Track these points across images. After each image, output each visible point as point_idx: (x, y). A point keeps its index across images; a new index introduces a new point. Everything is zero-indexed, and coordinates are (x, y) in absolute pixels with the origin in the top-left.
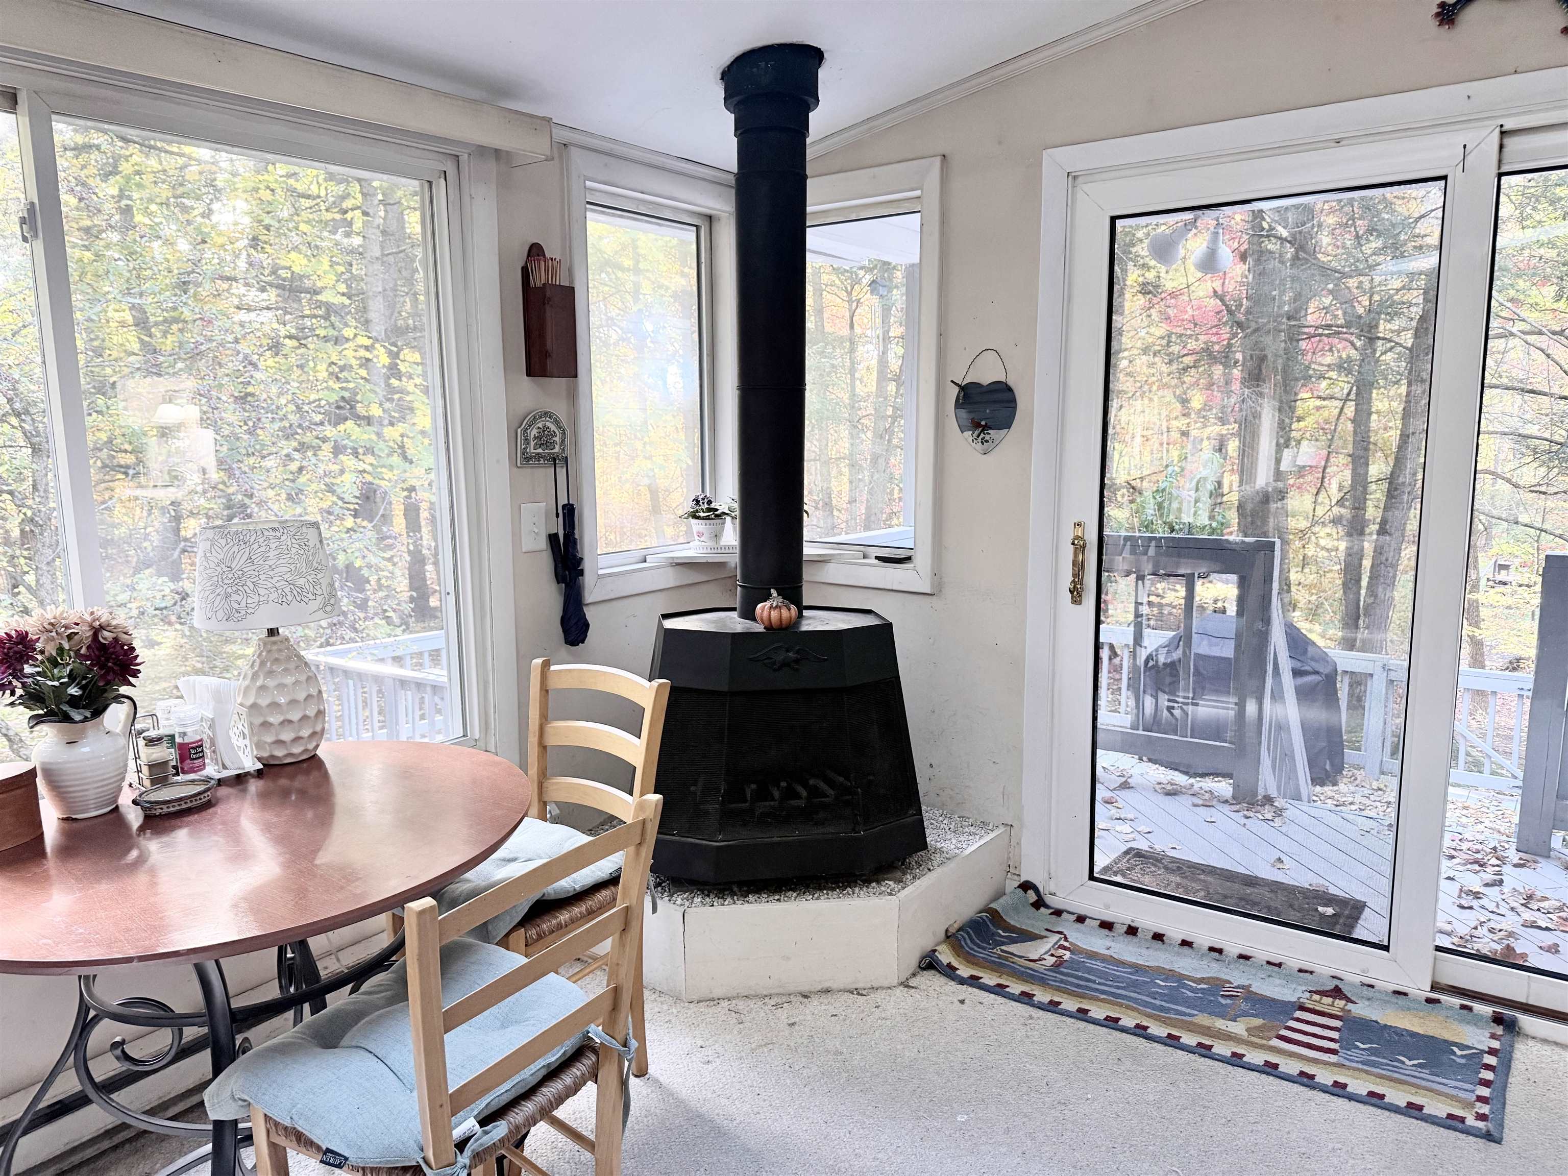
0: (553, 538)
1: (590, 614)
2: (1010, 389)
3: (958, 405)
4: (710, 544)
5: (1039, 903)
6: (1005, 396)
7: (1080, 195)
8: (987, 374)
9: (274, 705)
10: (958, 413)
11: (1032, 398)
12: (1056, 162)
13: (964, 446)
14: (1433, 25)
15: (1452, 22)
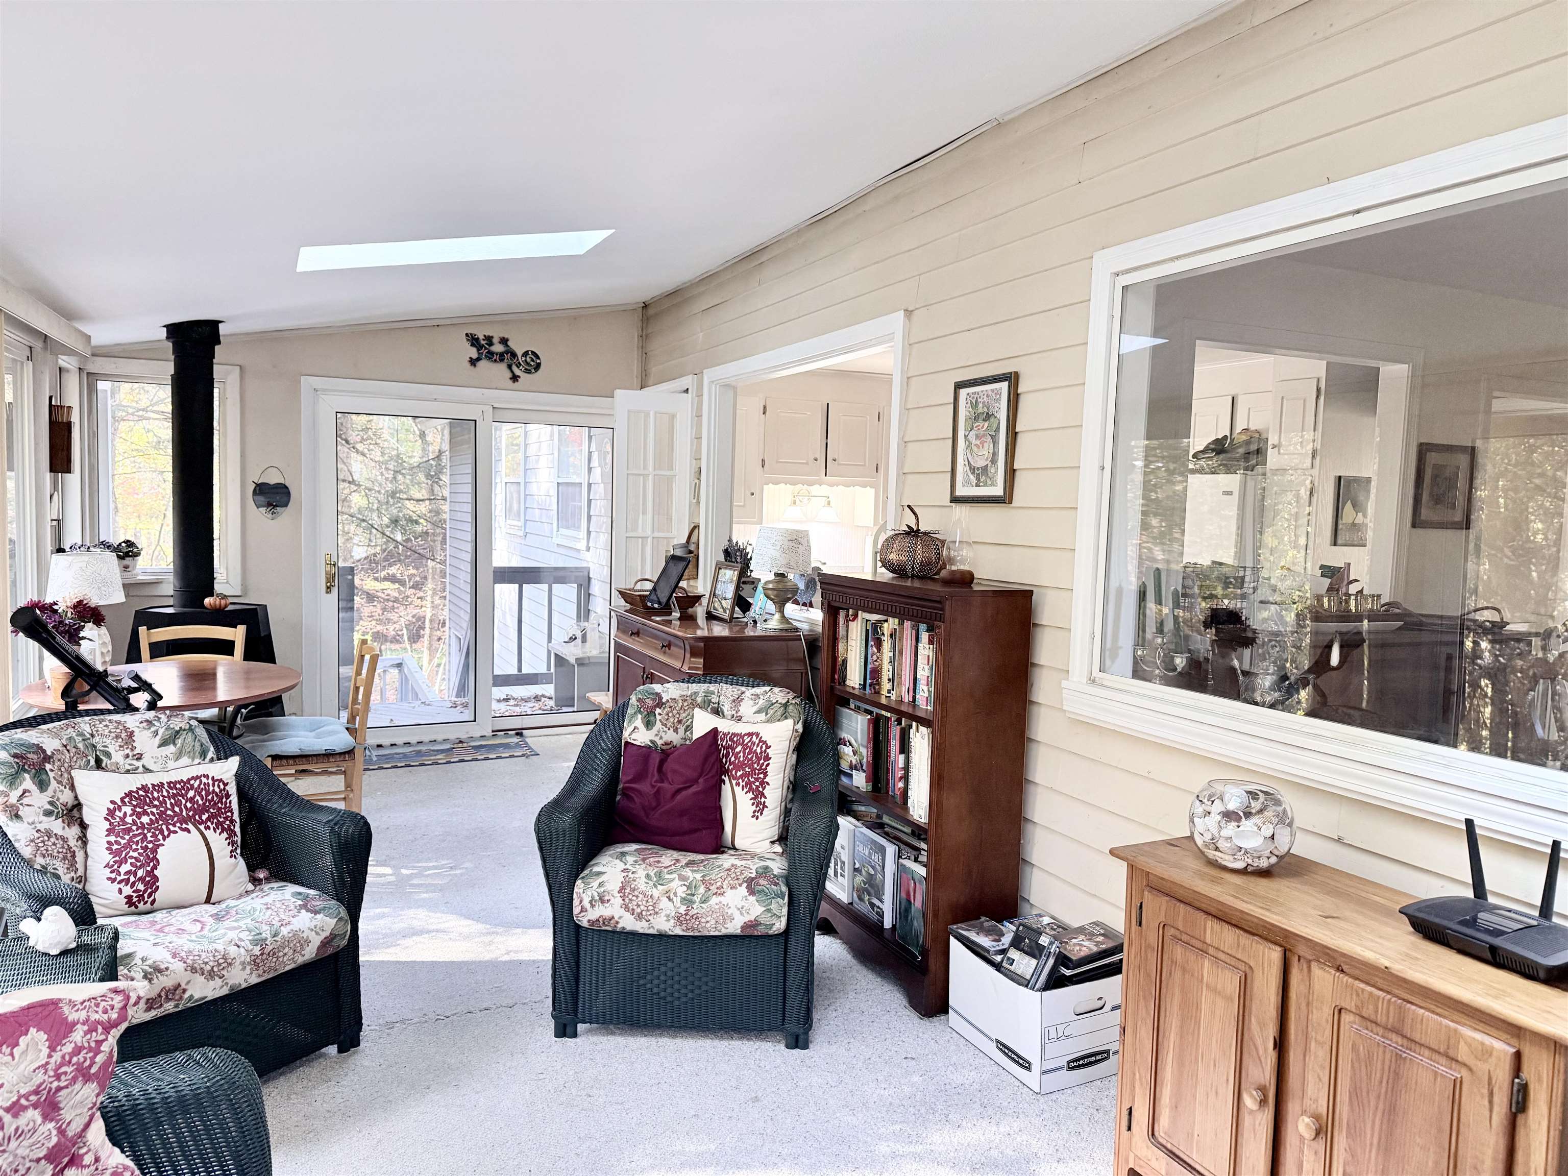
2: (287, 488)
3: (255, 493)
6: (285, 490)
7: (318, 401)
8: (273, 478)
10: (256, 498)
11: (300, 492)
12: (307, 382)
13: (259, 515)
14: (468, 365)
15: (475, 366)
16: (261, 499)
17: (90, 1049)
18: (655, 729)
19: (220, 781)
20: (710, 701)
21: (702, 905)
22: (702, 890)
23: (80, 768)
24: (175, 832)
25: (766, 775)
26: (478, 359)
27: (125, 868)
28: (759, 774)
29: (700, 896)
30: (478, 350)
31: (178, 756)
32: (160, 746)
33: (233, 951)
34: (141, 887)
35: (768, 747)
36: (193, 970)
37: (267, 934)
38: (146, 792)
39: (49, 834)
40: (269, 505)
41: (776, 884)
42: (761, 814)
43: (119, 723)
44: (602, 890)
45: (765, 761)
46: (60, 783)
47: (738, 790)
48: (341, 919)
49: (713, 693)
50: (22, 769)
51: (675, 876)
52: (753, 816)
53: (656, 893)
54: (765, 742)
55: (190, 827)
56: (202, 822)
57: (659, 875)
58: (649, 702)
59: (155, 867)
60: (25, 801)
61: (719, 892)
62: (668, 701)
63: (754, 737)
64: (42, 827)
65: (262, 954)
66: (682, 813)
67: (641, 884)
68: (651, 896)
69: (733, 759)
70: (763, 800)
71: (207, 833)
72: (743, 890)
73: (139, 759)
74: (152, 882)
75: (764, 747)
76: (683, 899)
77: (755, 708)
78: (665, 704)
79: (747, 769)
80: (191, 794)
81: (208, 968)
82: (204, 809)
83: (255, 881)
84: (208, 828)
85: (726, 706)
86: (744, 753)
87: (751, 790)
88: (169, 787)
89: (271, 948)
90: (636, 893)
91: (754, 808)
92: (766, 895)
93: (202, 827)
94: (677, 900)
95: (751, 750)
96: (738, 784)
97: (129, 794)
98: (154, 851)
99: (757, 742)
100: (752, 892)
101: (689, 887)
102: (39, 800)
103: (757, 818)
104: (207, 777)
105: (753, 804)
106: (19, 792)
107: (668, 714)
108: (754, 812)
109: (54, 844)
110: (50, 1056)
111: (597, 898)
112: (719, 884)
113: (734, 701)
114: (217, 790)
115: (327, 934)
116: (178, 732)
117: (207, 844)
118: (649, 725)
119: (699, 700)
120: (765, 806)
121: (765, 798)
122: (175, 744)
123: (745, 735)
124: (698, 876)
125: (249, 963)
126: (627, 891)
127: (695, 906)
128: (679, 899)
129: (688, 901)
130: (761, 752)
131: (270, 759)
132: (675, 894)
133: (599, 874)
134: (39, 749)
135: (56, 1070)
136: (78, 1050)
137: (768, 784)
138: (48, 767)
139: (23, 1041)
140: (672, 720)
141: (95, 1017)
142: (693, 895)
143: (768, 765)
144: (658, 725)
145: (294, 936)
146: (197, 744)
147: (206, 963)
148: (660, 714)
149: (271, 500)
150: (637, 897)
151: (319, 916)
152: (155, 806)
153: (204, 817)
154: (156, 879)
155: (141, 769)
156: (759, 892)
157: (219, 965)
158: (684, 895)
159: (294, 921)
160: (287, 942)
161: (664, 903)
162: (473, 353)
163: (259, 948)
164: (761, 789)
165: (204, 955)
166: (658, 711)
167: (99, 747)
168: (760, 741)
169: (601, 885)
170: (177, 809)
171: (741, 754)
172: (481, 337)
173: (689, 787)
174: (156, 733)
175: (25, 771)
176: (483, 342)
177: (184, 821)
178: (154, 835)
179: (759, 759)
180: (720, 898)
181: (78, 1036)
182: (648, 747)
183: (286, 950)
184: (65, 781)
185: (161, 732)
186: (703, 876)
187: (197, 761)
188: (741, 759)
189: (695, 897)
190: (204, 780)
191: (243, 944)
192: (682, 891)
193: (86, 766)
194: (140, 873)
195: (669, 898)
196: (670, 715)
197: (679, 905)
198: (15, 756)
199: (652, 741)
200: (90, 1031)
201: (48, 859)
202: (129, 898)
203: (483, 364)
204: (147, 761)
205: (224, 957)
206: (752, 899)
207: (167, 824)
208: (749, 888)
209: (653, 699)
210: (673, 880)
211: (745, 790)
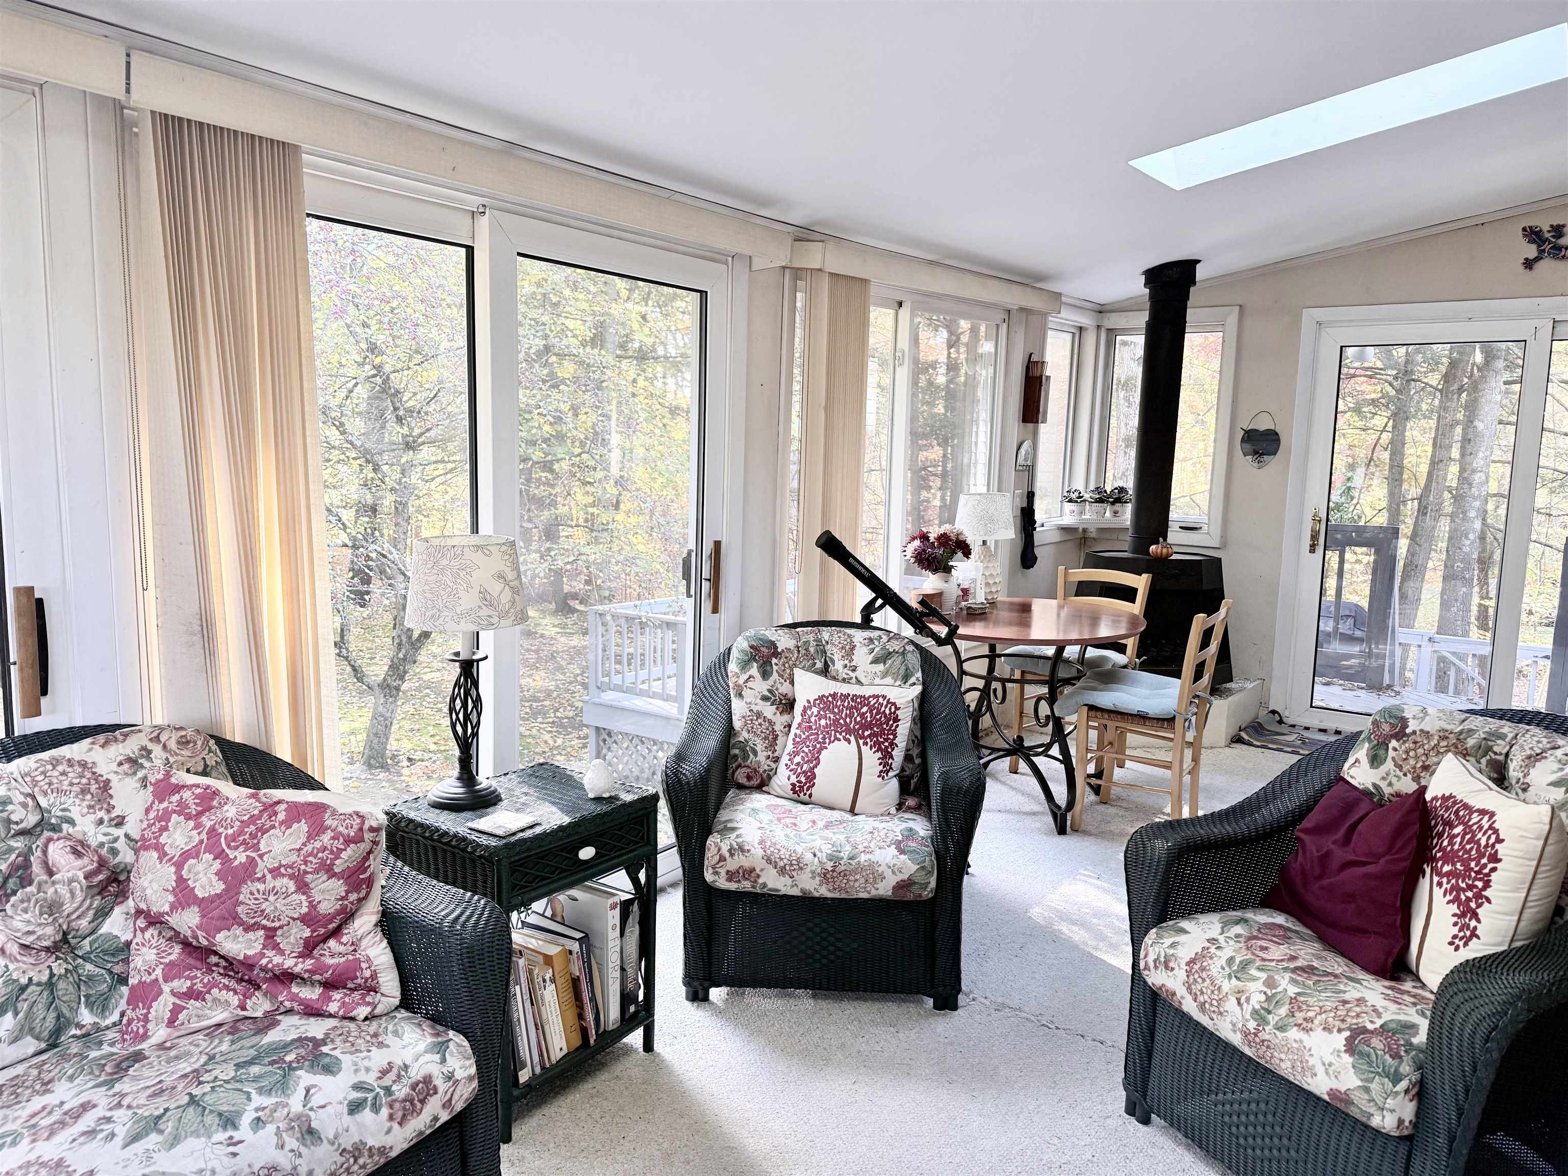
0: (1023, 509)
1: (1037, 551)
2: (1277, 434)
3: (1243, 440)
4: (1078, 517)
5: (1281, 722)
6: (1275, 437)
7: (1323, 333)
8: (1263, 424)
9: (991, 575)
10: (1245, 445)
11: (1291, 440)
12: (1310, 316)
13: (1245, 463)
14: (1521, 269)
15: (1531, 268)
16: (1248, 446)
17: (332, 852)
18: (1383, 769)
19: (894, 704)
20: (1490, 749)
21: (1277, 1032)
22: (1283, 1011)
23: (803, 668)
24: (839, 740)
25: (1487, 885)
26: (1537, 259)
27: (798, 759)
28: (1475, 879)
29: (1277, 1018)
30: (1539, 246)
31: (884, 675)
32: (872, 663)
33: (808, 856)
34: (803, 779)
35: (1499, 841)
36: (769, 861)
37: (845, 855)
38: (834, 699)
39: (759, 715)
40: (1255, 453)
41: (1396, 1056)
42: (1466, 944)
43: (849, 636)
44: (1171, 951)
45: (1490, 861)
46: (781, 676)
47: (1438, 892)
48: (923, 868)
49: (1502, 737)
50: (753, 658)
51: (1263, 975)
52: (1451, 943)
53: (1226, 986)
54: (1496, 832)
55: (852, 739)
56: (863, 737)
57: (1244, 965)
58: (1386, 728)
59: (816, 766)
60: (749, 684)
61: (1305, 1025)
62: (1414, 732)
63: (1486, 818)
64: (755, 708)
65: (833, 871)
66: (1350, 897)
67: (1216, 966)
68: (1220, 988)
69: (1445, 843)
70: (1473, 923)
71: (863, 748)
72: (1339, 1040)
73: (854, 670)
74: (811, 777)
75: (1493, 837)
76: (1255, 1012)
77: (1554, 777)
78: (1408, 736)
79: (1458, 865)
80: (865, 709)
81: (782, 864)
82: (869, 726)
83: (900, 807)
84: (866, 744)
85: (1515, 762)
86: (1463, 838)
87: (1457, 899)
88: (852, 700)
89: (843, 868)
90: (1204, 975)
91: (1455, 930)
92: (1370, 1064)
93: (861, 742)
94: (1248, 1009)
95: (1474, 836)
96: (1440, 884)
97: (821, 698)
98: (819, 752)
99: (1486, 827)
100: (1350, 1048)
101: (1268, 999)
102: (761, 686)
103: (1457, 949)
104: (884, 697)
105: (1455, 924)
106: (746, 676)
107: (1407, 752)
108: (1455, 937)
109: (760, 724)
110: (304, 844)
111: (1162, 960)
112: (1311, 1014)
113: (1529, 757)
114: (887, 712)
115: (906, 877)
116: (890, 653)
117: (860, 759)
118: (1375, 760)
119: (1471, 742)
120: (1474, 934)
121: (1479, 921)
122: (885, 663)
123: (1479, 811)
124: (1292, 990)
125: (819, 875)
126: (1196, 967)
127: (1267, 1028)
128: (1250, 1009)
129: (1260, 1016)
130: (1487, 846)
131: (1086, 708)
132: (1248, 1000)
133: (1184, 931)
134: (773, 645)
135: (305, 857)
136: (324, 849)
137: (1489, 901)
138: (774, 661)
139: (295, 826)
140: (1412, 762)
141: (341, 829)
142: (1269, 1012)
143: (1494, 870)
144: (1389, 765)
145: (869, 865)
146: (903, 668)
147: (781, 859)
148: (1395, 749)
149: (1257, 448)
150: (1204, 980)
151: (903, 857)
152: (834, 713)
153: (866, 733)
154: (814, 776)
155: (854, 680)
156: (1361, 1054)
157: (792, 865)
158: (1257, 1007)
159: (878, 851)
160: (859, 869)
161: (1231, 1004)
162: (1531, 251)
163: (832, 864)
164: (1473, 905)
165: (783, 851)
166: (1394, 743)
167: (828, 654)
168: (1490, 827)
169: (1173, 945)
170: (848, 720)
171: (1458, 840)
172: (1546, 228)
173: (1364, 864)
174: (872, 651)
175: (755, 660)
176: (1548, 235)
177: (849, 731)
178: (824, 738)
179: (1481, 855)
180: (1301, 1035)
181: (326, 838)
182: (1366, 793)
183: (858, 877)
184: (786, 676)
185: (877, 650)
186: (1299, 994)
187: (898, 683)
188: (1456, 847)
189: (1270, 1017)
190: (881, 700)
191: (819, 854)
192: (1257, 1000)
193: (811, 669)
194: (805, 767)
195: (1238, 1000)
196: (1412, 754)
197: (1248, 1016)
198: (752, 647)
199: (1374, 785)
200: (333, 838)
201: (751, 735)
202: (793, 785)
203: (1546, 266)
204: (859, 673)
205: (798, 860)
206: (1347, 1059)
207: (836, 731)
208: (1350, 1042)
209: (1393, 726)
210: (1255, 979)
211: (1448, 898)
